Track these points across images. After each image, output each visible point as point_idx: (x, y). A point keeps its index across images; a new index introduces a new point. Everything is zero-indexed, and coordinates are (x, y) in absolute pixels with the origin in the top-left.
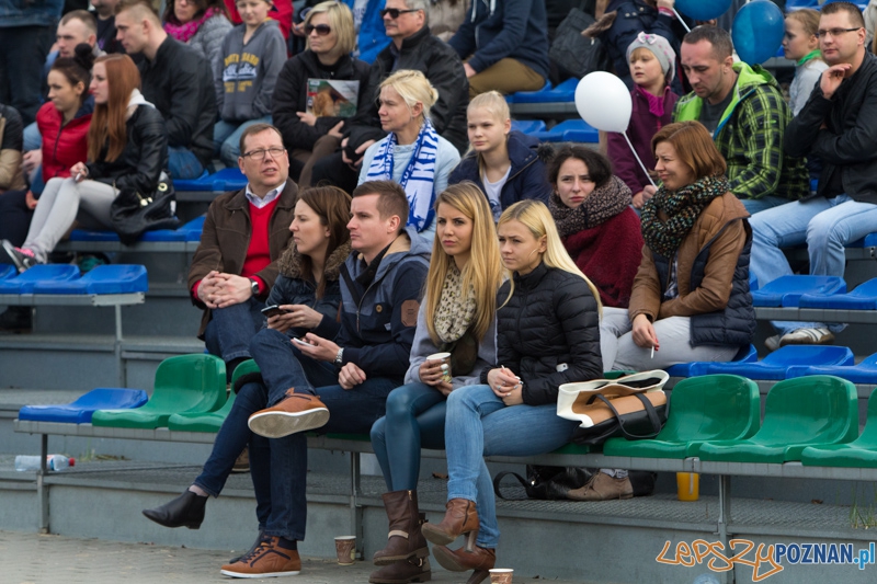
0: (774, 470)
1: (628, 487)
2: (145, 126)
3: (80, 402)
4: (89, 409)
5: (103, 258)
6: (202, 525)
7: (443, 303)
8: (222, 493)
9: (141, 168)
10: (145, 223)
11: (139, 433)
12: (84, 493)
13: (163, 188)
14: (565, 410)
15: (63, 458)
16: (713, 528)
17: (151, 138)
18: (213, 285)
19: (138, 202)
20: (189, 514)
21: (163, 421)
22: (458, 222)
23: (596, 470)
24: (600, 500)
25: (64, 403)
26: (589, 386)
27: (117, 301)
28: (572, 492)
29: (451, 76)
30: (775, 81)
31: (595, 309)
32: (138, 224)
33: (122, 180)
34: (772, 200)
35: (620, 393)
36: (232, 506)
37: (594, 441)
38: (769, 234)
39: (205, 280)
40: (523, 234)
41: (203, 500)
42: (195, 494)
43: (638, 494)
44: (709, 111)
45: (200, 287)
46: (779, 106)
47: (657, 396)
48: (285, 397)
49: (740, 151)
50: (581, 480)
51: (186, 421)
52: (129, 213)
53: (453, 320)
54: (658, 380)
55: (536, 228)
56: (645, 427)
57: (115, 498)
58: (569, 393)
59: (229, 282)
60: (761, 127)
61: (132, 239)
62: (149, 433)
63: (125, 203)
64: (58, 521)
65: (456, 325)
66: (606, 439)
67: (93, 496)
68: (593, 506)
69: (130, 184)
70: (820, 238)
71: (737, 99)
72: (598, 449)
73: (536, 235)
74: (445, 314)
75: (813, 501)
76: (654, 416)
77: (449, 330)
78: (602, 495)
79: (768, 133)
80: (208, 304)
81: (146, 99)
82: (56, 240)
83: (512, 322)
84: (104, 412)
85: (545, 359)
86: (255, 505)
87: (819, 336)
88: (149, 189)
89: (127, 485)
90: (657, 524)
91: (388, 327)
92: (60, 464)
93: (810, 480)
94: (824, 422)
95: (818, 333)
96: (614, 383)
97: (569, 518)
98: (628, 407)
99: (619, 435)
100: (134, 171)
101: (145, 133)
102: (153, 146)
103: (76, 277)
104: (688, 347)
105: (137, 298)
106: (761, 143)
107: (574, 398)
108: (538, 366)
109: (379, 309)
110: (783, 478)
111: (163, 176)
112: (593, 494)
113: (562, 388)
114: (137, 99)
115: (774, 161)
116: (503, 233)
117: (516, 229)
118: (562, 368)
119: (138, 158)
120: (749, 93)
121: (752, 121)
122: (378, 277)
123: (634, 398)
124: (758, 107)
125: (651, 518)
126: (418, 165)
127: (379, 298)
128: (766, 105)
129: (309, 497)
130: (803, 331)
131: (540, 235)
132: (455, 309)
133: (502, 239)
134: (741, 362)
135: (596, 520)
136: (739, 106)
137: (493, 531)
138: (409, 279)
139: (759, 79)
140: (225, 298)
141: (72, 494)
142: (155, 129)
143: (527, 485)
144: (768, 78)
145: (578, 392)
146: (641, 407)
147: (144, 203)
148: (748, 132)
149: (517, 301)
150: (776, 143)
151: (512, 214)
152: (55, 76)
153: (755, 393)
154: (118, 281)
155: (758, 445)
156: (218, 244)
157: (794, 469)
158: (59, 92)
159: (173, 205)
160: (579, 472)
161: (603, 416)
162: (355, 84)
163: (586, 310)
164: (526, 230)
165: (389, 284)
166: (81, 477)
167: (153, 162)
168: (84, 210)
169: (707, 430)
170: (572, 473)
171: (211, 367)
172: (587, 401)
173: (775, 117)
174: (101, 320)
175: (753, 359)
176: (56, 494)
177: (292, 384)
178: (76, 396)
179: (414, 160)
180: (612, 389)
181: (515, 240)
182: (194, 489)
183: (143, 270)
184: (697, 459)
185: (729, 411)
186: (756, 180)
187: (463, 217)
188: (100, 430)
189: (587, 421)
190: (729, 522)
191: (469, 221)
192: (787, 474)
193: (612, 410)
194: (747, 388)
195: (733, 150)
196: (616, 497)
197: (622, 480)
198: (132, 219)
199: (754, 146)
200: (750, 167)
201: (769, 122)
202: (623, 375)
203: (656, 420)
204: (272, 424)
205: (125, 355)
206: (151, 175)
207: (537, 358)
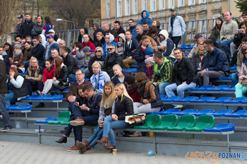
0: (162, 131)
1: (141, 135)
2: (65, 70)
3: (46, 120)
4: (47, 121)
5: (57, 94)
6: (67, 142)
7: (105, 102)
8: (70, 136)
9: (64, 77)
10: (64, 87)
11: (55, 125)
12: (47, 136)
13: (68, 81)
14: (127, 121)
15: (44, 130)
16: (153, 142)
17: (66, 72)
18: (71, 98)
19: (63, 83)
20: (64, 140)
21: (59, 123)
22: (109, 89)
23: (135, 132)
24: (135, 137)
25: (43, 120)
26: (131, 116)
27: (57, 101)
28: (130, 136)
29: (119, 60)
30: (171, 61)
31: (132, 103)
32: (63, 87)
33: (60, 80)
34: (171, 83)
35: (137, 118)
36: (72, 138)
37: (132, 126)
38: (171, 89)
39: (69, 97)
40: (119, 89)
41: (66, 138)
42: (64, 137)
43: (143, 136)
44: (159, 66)
45: (68, 98)
46: (171, 66)
47: (143, 118)
48: (77, 119)
49: (164, 74)
50: (132, 133)
51: (63, 123)
52: (61, 86)
53: (107, 105)
54: (144, 115)
55: (121, 88)
56: (141, 124)
57: (52, 137)
58: (127, 118)
59: (73, 97)
60: (168, 70)
61: (62, 90)
62: (57, 125)
63: (61, 84)
64: (42, 141)
65: (108, 106)
66: (134, 126)
67: (48, 137)
68: (134, 138)
69: (62, 80)
70: (179, 90)
71: (164, 64)
72: (133, 128)
73: (121, 89)
74: (105, 104)
75: (173, 137)
76: (143, 121)
77: (106, 107)
78: (136, 136)
79: (169, 71)
80: (70, 101)
81: (65, 65)
82: (48, 91)
83: (117, 105)
84: (49, 122)
85: (123, 112)
86: (74, 138)
87: (181, 107)
88: (65, 81)
89: (54, 135)
90: (143, 141)
91: (96, 107)
92: (43, 131)
93: (168, 133)
94: (172, 123)
95: (181, 106)
96: (135, 116)
97: (128, 140)
98: (138, 120)
99: (136, 125)
100: (62, 78)
101: (64, 71)
102: (66, 73)
103: (51, 97)
104: (151, 109)
105: (61, 101)
106: (168, 73)
107: (128, 119)
108: (122, 113)
109: (94, 105)
110: (164, 133)
111: (68, 79)
112: (134, 136)
113: (126, 117)
114: (63, 65)
115: (170, 76)
116: (116, 89)
117: (118, 88)
118: (126, 113)
119: (63, 76)
120: (166, 63)
121: (166, 69)
122: (93, 99)
123: (139, 118)
124: (167, 66)
125: (143, 140)
126: (100, 77)
127: (94, 103)
128: (169, 66)
129: (83, 137)
130: (178, 106)
131: (122, 89)
132: (107, 103)
133: (116, 90)
134: (161, 112)
135: (133, 140)
136: (164, 66)
137: (114, 142)
138: (99, 98)
139: (168, 61)
140: (72, 100)
141: (45, 137)
142: (66, 70)
143: (123, 134)
144: (170, 60)
145: (129, 117)
146: (140, 120)
147: (64, 84)
148: (166, 71)
149: (118, 101)
150: (171, 73)
151: (117, 86)
152: (47, 62)
153: (160, 118)
154: (58, 98)
155: (161, 127)
156: (72, 91)
157: (166, 131)
158: (48, 65)
159: (70, 84)
160: (132, 132)
161: (133, 122)
162: (103, 62)
163: (130, 103)
164: (119, 88)
165: (95, 99)
166: (47, 134)
167: (66, 76)
168: (53, 85)
169: (152, 124)
170: (131, 132)
171: (68, 113)
172: (131, 119)
173: (170, 68)
174: (54, 105)
175: (164, 111)
176: (42, 137)
177: (79, 117)
178: (46, 118)
179: (99, 77)
180: (135, 117)
181: (118, 90)
182: (64, 136)
183: (62, 96)
184: (149, 129)
185: (156, 121)
186: (168, 79)
187: (110, 88)
188: (49, 125)
189: (130, 123)
190: (156, 141)
191: (111, 89)
192: (165, 132)
193: (135, 121)
194: (159, 117)
195: (163, 74)
196: (139, 136)
197: (140, 133)
198: (62, 87)
199: (167, 73)
200: (166, 77)
201: (169, 69)
202: (137, 114)
203: (143, 122)
204: (74, 123)
205: (59, 111)
206: (65, 79)
207: (122, 111)
